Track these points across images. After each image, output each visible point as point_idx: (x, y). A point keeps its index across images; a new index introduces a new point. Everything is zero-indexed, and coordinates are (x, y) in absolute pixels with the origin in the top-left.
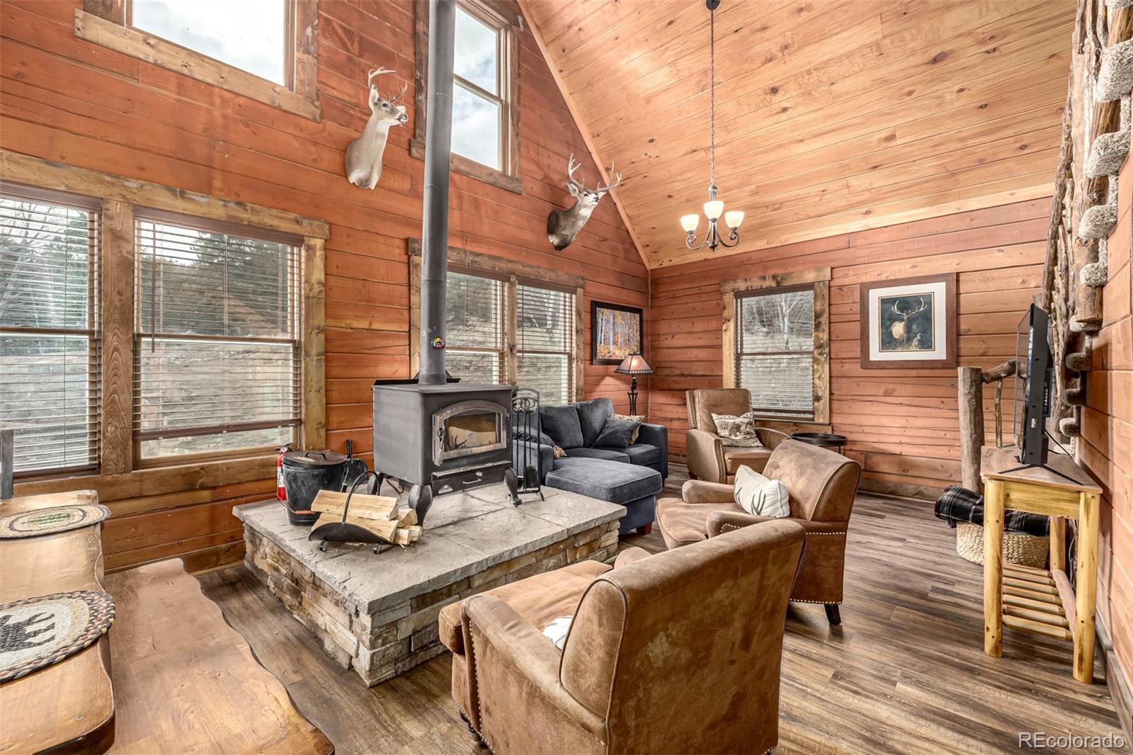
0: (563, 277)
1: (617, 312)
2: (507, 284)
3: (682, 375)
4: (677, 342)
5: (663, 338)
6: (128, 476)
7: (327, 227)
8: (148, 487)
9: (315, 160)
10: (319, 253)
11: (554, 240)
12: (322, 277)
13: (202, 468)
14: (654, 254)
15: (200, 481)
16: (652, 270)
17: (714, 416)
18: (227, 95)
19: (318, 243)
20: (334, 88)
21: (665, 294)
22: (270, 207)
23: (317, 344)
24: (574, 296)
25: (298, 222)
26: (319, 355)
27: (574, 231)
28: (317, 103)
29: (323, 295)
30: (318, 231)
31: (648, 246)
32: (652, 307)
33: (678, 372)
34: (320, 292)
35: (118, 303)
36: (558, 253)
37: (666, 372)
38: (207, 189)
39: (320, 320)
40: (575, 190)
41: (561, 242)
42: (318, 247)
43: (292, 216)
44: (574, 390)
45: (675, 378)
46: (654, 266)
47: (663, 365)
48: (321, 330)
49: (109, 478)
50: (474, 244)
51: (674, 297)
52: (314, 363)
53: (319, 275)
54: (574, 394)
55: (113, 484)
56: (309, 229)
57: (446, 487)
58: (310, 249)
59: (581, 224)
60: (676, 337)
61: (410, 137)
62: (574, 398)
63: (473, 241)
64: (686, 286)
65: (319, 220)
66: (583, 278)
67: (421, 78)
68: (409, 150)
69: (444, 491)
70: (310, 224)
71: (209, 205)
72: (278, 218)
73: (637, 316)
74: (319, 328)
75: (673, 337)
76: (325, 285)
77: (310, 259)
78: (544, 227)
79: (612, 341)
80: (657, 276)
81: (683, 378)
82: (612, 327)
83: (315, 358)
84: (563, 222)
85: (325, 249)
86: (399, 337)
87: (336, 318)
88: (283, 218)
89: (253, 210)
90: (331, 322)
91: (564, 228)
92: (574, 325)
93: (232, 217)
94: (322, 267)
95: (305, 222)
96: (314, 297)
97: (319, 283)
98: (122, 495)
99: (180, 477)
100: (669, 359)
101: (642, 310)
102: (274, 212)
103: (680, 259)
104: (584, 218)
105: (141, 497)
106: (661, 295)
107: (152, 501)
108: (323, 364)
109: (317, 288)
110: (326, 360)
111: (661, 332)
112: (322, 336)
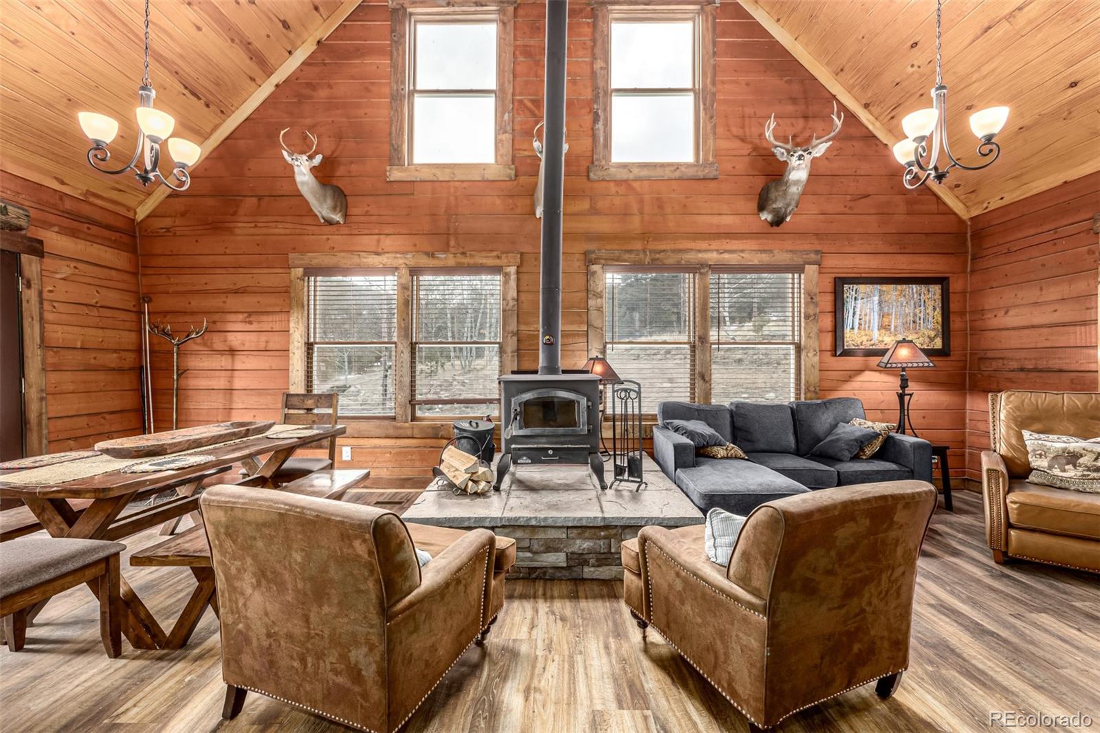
0: (782, 257)
1: (885, 287)
2: (697, 276)
3: (1022, 370)
4: (1013, 319)
5: (989, 315)
6: (407, 425)
7: (519, 256)
8: (417, 433)
9: (512, 209)
10: (513, 277)
11: (766, 216)
12: (515, 295)
13: (442, 425)
14: (973, 196)
15: (441, 433)
16: (972, 219)
17: (1026, 434)
18: (457, 184)
19: (513, 270)
20: (525, 150)
21: (995, 250)
22: (480, 251)
23: (512, 344)
24: (802, 276)
25: (498, 257)
26: (512, 352)
27: (788, 201)
28: (513, 166)
29: (516, 308)
30: (512, 260)
31: (957, 186)
32: (972, 271)
33: (1014, 365)
34: (514, 306)
35: (403, 325)
36: (776, 229)
37: (995, 365)
38: (446, 248)
39: (513, 326)
40: (783, 154)
41: (774, 216)
42: (512, 273)
43: (495, 254)
44: (803, 387)
45: (1011, 375)
46: (975, 212)
47: (990, 354)
48: (514, 334)
49: (399, 424)
50: (657, 243)
51: (1009, 252)
52: (510, 358)
53: (513, 293)
54: (803, 392)
55: (400, 428)
56: (506, 261)
57: (525, 458)
58: (507, 275)
59: (794, 190)
60: (1011, 313)
61: (588, 164)
62: (803, 396)
63: (655, 239)
64: (1032, 231)
65: (513, 253)
66: (817, 252)
67: (597, 109)
68: (588, 176)
69: (522, 461)
70: (507, 257)
71: (446, 258)
72: (486, 257)
73: (936, 289)
74: (512, 332)
75: (1006, 313)
76: (517, 300)
77: (506, 283)
78: (753, 205)
79: (876, 325)
80: (980, 226)
81: (1022, 375)
82: (876, 307)
83: (510, 355)
84: (773, 195)
85: (518, 273)
86: (578, 335)
87: (527, 324)
88: (488, 257)
89: (471, 255)
90: (523, 327)
91: (775, 202)
92: (803, 310)
93: (459, 263)
94: (515, 287)
95: (504, 256)
96: (509, 310)
97: (513, 299)
98: (404, 435)
99: (430, 429)
100: (999, 346)
101: (947, 278)
102: (484, 254)
103: (1018, 193)
104: (797, 182)
105: (413, 438)
106: (985, 253)
107: (418, 441)
108: (516, 358)
109: (512, 303)
110: (518, 356)
111: (987, 307)
112: (515, 338)
